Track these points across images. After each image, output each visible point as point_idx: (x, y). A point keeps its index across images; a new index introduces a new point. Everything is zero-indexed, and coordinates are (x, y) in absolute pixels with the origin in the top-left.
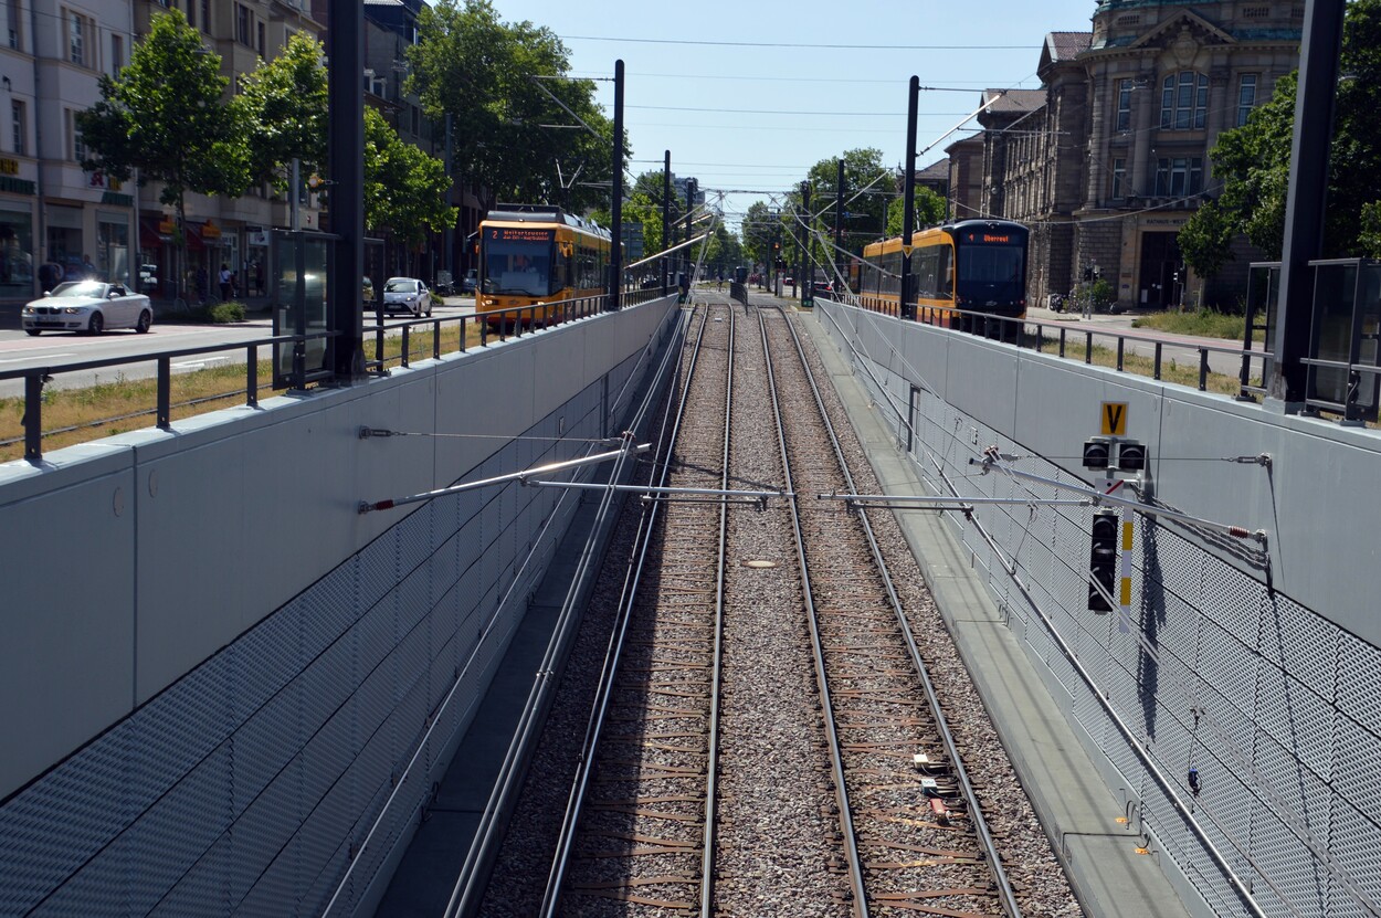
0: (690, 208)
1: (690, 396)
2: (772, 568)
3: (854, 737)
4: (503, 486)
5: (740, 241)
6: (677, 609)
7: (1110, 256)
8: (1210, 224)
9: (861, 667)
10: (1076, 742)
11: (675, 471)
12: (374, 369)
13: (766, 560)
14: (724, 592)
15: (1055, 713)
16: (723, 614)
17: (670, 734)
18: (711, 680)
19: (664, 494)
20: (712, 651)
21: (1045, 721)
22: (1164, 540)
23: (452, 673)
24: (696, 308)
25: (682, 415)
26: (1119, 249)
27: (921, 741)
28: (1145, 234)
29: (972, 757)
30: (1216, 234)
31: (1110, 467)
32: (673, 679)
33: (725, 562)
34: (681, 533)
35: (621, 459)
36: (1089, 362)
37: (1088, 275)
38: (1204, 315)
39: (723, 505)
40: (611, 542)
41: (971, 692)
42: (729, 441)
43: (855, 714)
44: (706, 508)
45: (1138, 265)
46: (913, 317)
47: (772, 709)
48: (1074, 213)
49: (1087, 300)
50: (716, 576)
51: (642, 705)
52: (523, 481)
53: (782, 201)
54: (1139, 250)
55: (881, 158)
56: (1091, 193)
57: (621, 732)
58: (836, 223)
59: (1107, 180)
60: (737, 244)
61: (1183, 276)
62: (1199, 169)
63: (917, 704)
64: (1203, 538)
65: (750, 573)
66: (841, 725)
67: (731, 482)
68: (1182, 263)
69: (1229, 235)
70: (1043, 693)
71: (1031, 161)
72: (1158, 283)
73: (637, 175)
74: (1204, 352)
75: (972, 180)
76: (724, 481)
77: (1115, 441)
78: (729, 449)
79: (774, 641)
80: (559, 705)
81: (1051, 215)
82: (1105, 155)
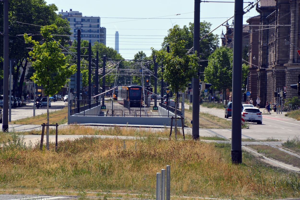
24: (108, 111)
48: (284, 65)
56: (291, 56)
82: (296, 38)
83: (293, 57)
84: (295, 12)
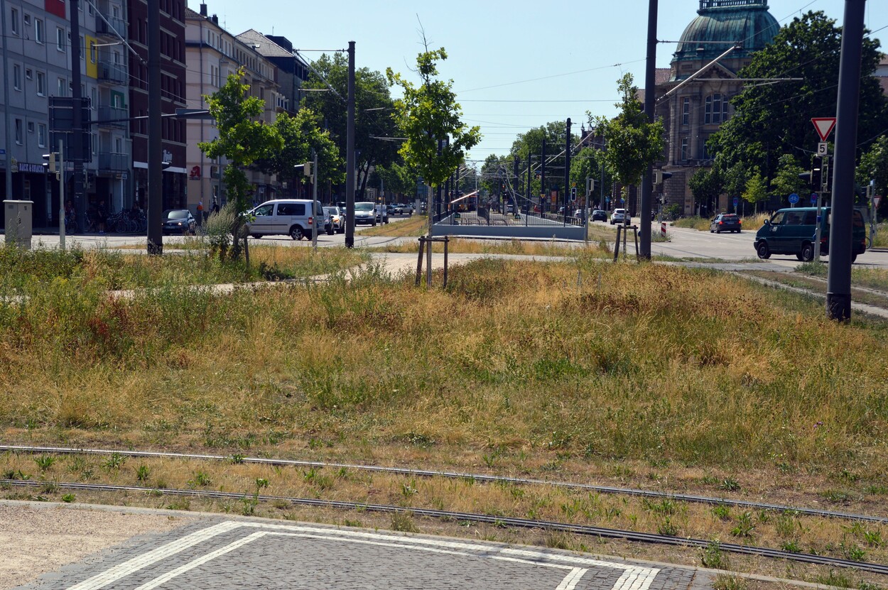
26: (684, 187)
56: (671, 157)
59: (679, 150)
82: (677, 137)
83: (673, 158)
84: (675, 107)
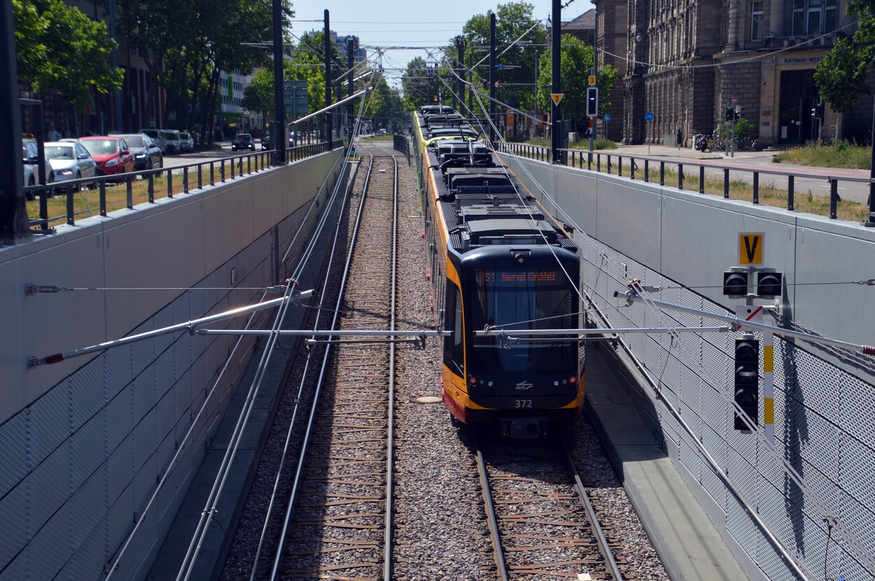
0: (351, 65)
1: (358, 244)
2: (440, 403)
3: (521, 560)
4: (177, 335)
5: (402, 95)
6: (350, 446)
7: (751, 95)
8: (846, 60)
9: (526, 493)
10: (730, 556)
11: (345, 316)
12: (38, 227)
13: (433, 395)
14: (394, 427)
15: (709, 529)
16: (394, 448)
17: (346, 565)
18: (384, 512)
19: (335, 337)
20: (385, 484)
21: (700, 538)
22: (803, 362)
23: (131, 519)
24: (361, 161)
25: (350, 262)
26: (759, 89)
27: (584, 561)
28: (784, 73)
29: (633, 574)
30: (851, 69)
31: (749, 294)
32: (348, 512)
33: (395, 399)
34: (353, 374)
35: (284, 305)
36: (727, 197)
37: (730, 114)
38: (841, 148)
39: (392, 345)
40: (286, 385)
41: (630, 512)
42: (396, 285)
43: (521, 537)
44: (375, 349)
45: (777, 104)
46: (564, 162)
47: (442, 537)
48: (715, 56)
49: (730, 138)
50: (386, 412)
51: (318, 539)
52: (191, 330)
53: (439, 56)
54: (778, 88)
55: (533, 11)
56: (731, 36)
57: (300, 566)
58: (491, 75)
59: (746, 22)
60: (399, 98)
61: (821, 112)
62: (834, 8)
63: (580, 526)
64: (839, 357)
65: (419, 409)
66: (508, 549)
67: (399, 324)
68: (819, 99)
69: (864, 69)
70: (698, 510)
71: (673, 8)
72: (796, 120)
73: (300, 35)
74: (834, 182)
75: (618, 29)
76: (392, 323)
77: (753, 270)
78: (396, 293)
79: (443, 471)
80: (239, 543)
81: (693, 60)
83: (736, 38)
